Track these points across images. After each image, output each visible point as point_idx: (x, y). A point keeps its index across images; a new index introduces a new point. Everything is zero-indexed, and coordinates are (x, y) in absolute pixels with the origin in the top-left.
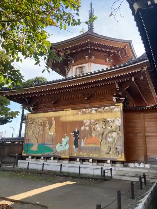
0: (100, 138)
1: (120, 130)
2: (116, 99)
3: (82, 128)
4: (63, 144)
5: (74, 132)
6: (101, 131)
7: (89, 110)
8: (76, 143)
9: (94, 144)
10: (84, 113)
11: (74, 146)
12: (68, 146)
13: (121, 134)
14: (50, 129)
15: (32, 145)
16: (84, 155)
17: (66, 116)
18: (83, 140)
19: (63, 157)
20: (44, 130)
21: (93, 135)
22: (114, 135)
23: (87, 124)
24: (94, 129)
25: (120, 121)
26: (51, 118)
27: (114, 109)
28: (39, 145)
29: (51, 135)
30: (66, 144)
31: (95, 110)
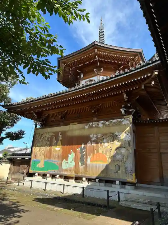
0: (108, 154)
1: (129, 145)
2: (125, 110)
3: (89, 144)
5: (81, 148)
6: (109, 147)
7: (96, 124)
8: (82, 160)
9: (101, 161)
10: (91, 127)
11: (80, 164)
12: (73, 163)
13: (131, 151)
14: (56, 144)
15: (39, 161)
17: (73, 130)
18: (89, 157)
21: (100, 151)
22: (123, 151)
23: (94, 139)
24: (101, 146)
25: (130, 135)
27: (122, 122)
29: (57, 151)
30: (72, 160)
31: (102, 123)
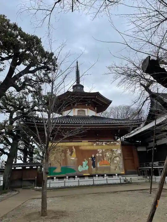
0: (110, 160)
1: (120, 156)
3: (97, 155)
4: (84, 166)
5: (92, 157)
6: (110, 157)
7: (101, 143)
8: (94, 165)
9: (106, 165)
10: (97, 145)
11: (92, 167)
12: (87, 167)
13: (122, 158)
14: (71, 155)
15: (55, 168)
16: (100, 172)
17: (84, 146)
18: (98, 163)
19: (84, 175)
20: (65, 156)
21: (105, 159)
22: (118, 158)
23: (100, 152)
24: (105, 156)
25: (120, 150)
26: (71, 147)
27: (116, 143)
28: (62, 168)
29: (73, 160)
30: (86, 165)
31: (105, 143)
